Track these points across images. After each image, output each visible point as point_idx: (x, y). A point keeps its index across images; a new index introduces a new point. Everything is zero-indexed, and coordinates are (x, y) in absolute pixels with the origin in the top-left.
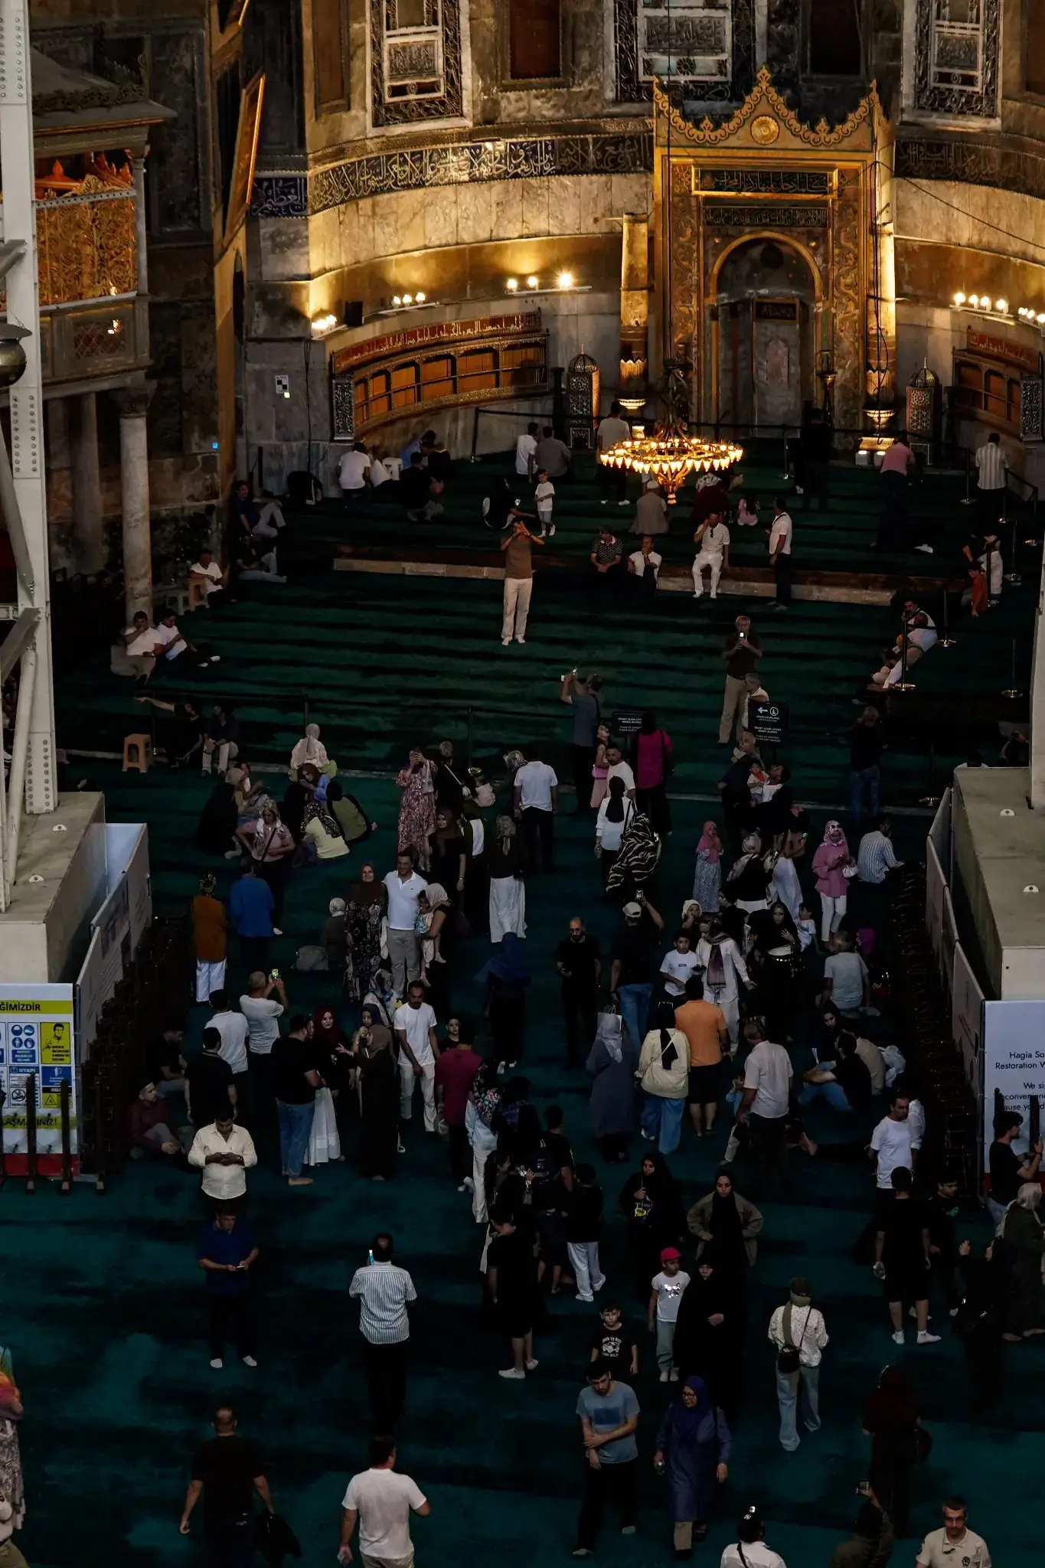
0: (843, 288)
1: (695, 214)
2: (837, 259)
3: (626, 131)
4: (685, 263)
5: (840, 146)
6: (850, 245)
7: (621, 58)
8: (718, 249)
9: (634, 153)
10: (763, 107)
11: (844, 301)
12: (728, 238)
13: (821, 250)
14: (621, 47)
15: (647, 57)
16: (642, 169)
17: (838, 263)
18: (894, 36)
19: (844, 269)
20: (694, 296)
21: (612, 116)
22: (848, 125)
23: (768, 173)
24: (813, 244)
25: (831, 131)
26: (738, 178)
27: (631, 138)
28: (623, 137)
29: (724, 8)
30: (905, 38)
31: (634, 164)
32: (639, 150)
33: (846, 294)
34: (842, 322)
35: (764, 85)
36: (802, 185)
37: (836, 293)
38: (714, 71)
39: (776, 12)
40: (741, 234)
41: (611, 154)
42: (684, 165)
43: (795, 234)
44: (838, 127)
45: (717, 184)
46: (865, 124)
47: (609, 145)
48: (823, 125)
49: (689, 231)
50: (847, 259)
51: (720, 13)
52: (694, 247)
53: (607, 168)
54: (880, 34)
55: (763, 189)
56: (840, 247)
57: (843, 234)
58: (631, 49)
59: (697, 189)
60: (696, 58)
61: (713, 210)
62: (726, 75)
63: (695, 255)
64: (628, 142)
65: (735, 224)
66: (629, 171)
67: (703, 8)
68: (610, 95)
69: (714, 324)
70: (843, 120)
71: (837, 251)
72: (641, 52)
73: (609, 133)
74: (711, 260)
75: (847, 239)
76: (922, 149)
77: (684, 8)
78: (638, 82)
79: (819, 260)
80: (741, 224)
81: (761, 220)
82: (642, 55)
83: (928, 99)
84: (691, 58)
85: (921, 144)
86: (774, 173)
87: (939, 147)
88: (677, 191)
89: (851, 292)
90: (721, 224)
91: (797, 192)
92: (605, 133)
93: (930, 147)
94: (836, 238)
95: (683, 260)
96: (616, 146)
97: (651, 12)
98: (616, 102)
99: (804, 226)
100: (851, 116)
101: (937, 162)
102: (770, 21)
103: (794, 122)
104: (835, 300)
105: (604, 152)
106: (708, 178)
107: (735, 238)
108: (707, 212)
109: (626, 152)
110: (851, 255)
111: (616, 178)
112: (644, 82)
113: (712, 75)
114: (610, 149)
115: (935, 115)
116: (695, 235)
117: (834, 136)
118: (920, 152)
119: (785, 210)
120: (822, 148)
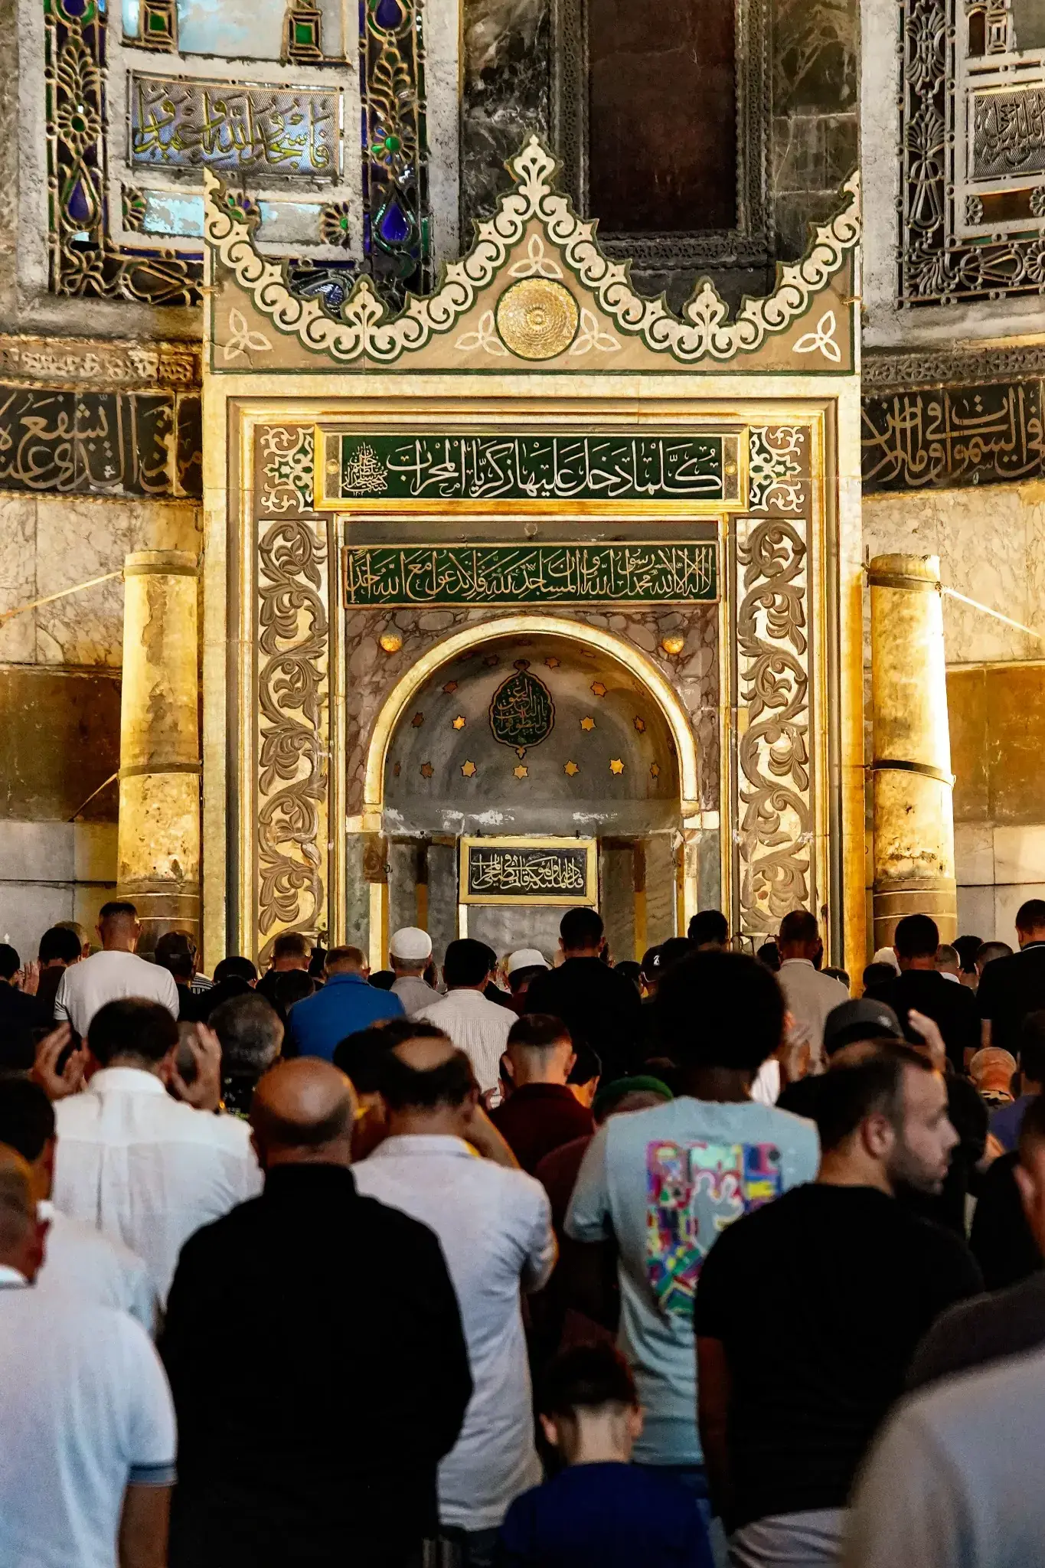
0: (763, 768)
1: (323, 569)
2: (744, 687)
3: (75, 380)
4: (297, 715)
5: (758, 361)
6: (786, 644)
7: (62, 175)
8: (392, 666)
9: (98, 441)
10: (535, 256)
11: (768, 806)
12: (420, 639)
13: (697, 667)
14: (61, 145)
15: (132, 183)
16: (119, 489)
17: (751, 697)
18: (836, 117)
19: (768, 714)
20: (321, 809)
21: (44, 331)
22: (782, 302)
23: (546, 442)
24: (676, 646)
25: (731, 319)
26: (455, 456)
27: (91, 400)
28: (69, 396)
29: (341, 64)
30: (865, 124)
31: (99, 476)
32: (112, 436)
33: (773, 787)
34: (765, 868)
35: (535, 189)
36: (648, 472)
37: (744, 784)
38: (312, 233)
39: (488, 74)
40: (458, 624)
41: (36, 441)
42: (291, 429)
43: (618, 622)
44: (752, 307)
45: (392, 477)
46: (830, 296)
47: (31, 412)
48: (707, 300)
49: (304, 618)
50: (776, 686)
51: (330, 77)
52: (321, 664)
53: (24, 477)
54: (794, 119)
55: (531, 487)
56: (756, 649)
57: (762, 617)
58: (90, 157)
59: (331, 492)
60: (262, 195)
61: (378, 557)
62: (346, 244)
63: (323, 687)
64: (82, 412)
65: (442, 596)
66: (83, 492)
67: (283, 62)
68: (35, 274)
69: (376, 890)
70: (767, 288)
71: (745, 663)
72: (116, 167)
73: (33, 378)
74: (368, 702)
75: (780, 628)
76: (935, 410)
77: (230, 59)
78: (109, 249)
79: (691, 692)
80: (458, 597)
81: (519, 582)
82: (118, 175)
83: (946, 276)
84: (251, 195)
85: (928, 397)
86: (564, 442)
87: (994, 395)
88: (270, 503)
89: (787, 781)
90: (401, 597)
91: (632, 494)
92: (22, 377)
93: (961, 401)
94: (742, 625)
95: (285, 702)
96: (50, 414)
97: (140, 60)
98: (51, 293)
99: (647, 595)
100: (789, 274)
101: (987, 438)
102: (470, 96)
103: (623, 294)
104: (743, 807)
105: (19, 431)
106: (366, 460)
107: (442, 636)
108: (359, 562)
109: (78, 440)
110: (789, 674)
111: (49, 508)
112: (124, 250)
113: (307, 243)
114: (36, 425)
115: (975, 312)
116: (323, 628)
117: (743, 329)
118: (927, 420)
119: (595, 551)
120: (705, 365)
